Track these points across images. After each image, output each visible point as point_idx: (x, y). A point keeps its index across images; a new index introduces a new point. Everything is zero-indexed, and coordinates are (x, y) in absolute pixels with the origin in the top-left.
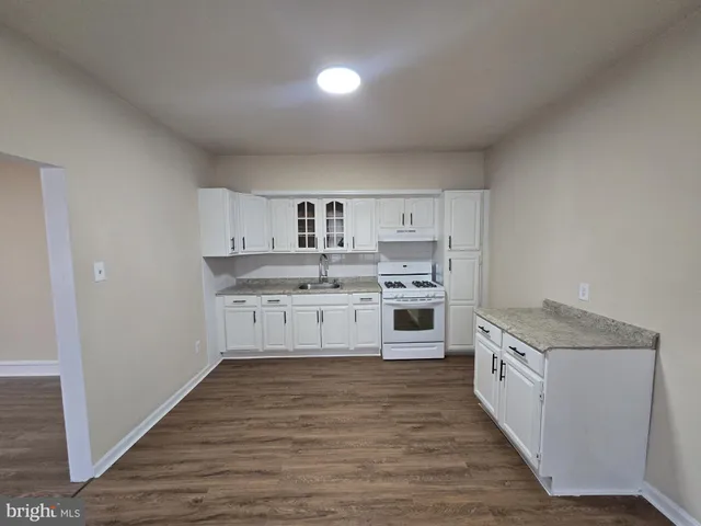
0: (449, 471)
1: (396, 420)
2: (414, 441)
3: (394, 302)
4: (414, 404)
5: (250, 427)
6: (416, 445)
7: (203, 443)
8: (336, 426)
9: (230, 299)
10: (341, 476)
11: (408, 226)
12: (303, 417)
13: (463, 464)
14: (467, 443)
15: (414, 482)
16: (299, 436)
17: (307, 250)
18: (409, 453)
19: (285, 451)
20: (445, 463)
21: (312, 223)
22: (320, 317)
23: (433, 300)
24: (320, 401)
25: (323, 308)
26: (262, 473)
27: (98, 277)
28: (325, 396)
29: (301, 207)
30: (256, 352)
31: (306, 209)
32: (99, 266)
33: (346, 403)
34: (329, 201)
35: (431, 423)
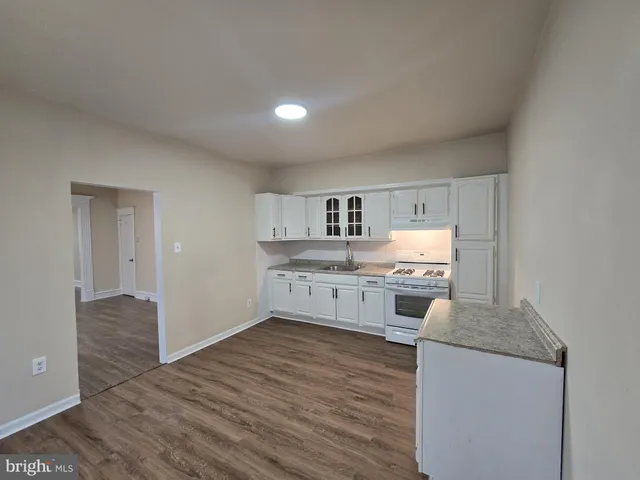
0: (352, 437)
1: (348, 387)
2: (347, 406)
3: (395, 287)
4: (376, 381)
5: (252, 362)
6: (345, 410)
7: (221, 362)
8: (303, 377)
9: (276, 273)
10: (273, 408)
11: (420, 215)
12: (286, 365)
13: (369, 437)
14: (391, 424)
15: (318, 433)
16: (273, 375)
17: (333, 237)
18: (334, 413)
19: (257, 382)
20: (356, 431)
21: (337, 215)
22: (335, 294)
23: (436, 290)
24: (307, 358)
25: (338, 287)
26: (234, 389)
27: (177, 251)
28: (312, 355)
29: (329, 202)
30: (291, 315)
31: (333, 204)
32: (177, 244)
33: (322, 365)
34: (350, 196)
35: (376, 399)
